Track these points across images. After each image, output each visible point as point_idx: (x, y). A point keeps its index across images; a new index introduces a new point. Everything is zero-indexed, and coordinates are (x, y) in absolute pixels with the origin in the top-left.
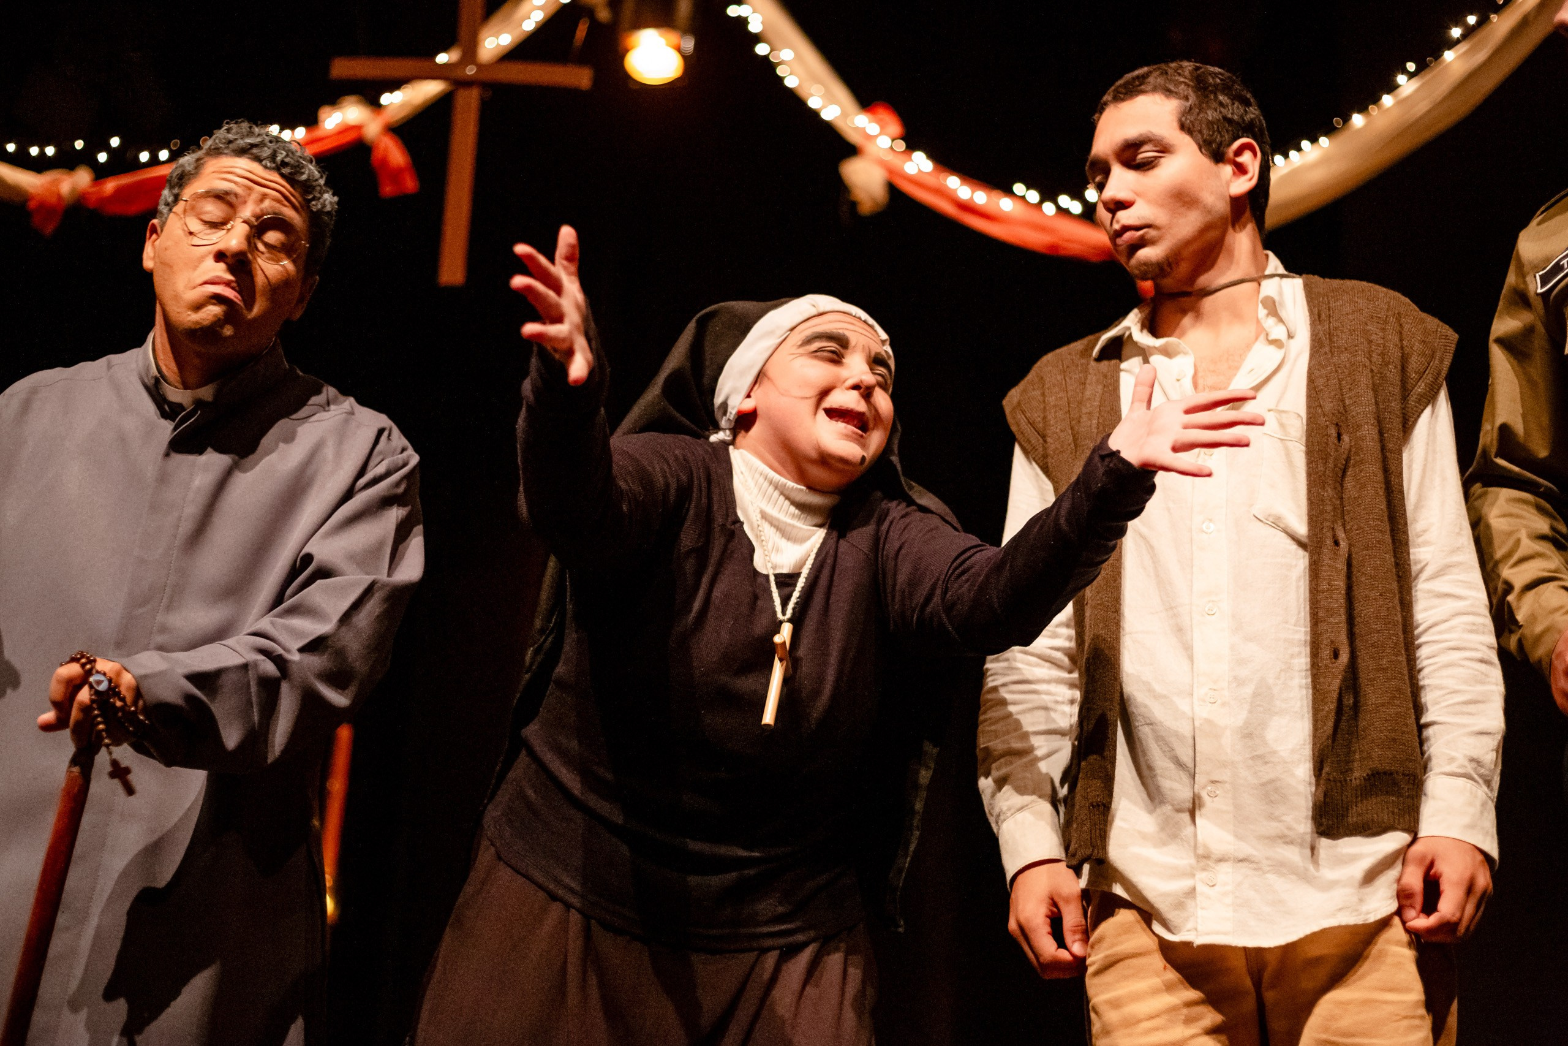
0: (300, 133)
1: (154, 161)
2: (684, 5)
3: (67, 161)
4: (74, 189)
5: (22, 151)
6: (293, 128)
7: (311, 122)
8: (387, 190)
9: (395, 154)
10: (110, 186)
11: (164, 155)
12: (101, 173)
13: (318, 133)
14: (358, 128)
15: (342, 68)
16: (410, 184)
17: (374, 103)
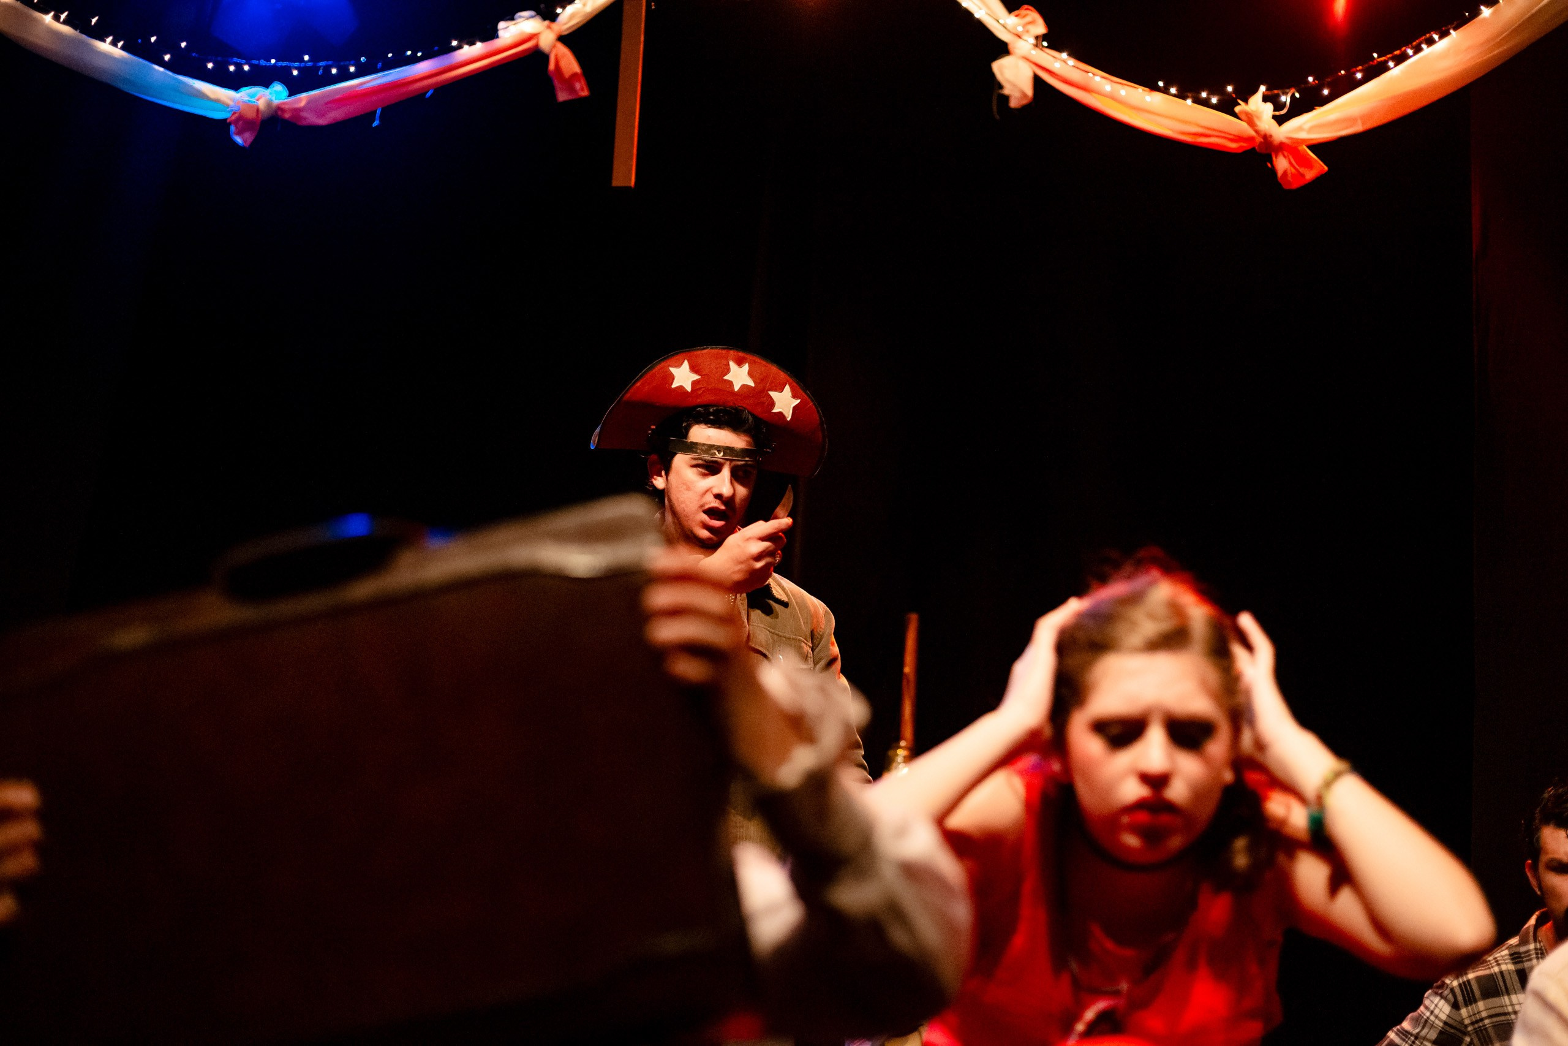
0: (479, 48)
1: (345, 76)
3: (262, 78)
4: (269, 104)
5: (221, 67)
6: (472, 43)
7: (490, 35)
8: (562, 96)
9: (568, 62)
10: (303, 98)
11: (352, 70)
12: (294, 88)
13: (496, 45)
14: (535, 38)
16: (583, 89)
17: (550, 17)
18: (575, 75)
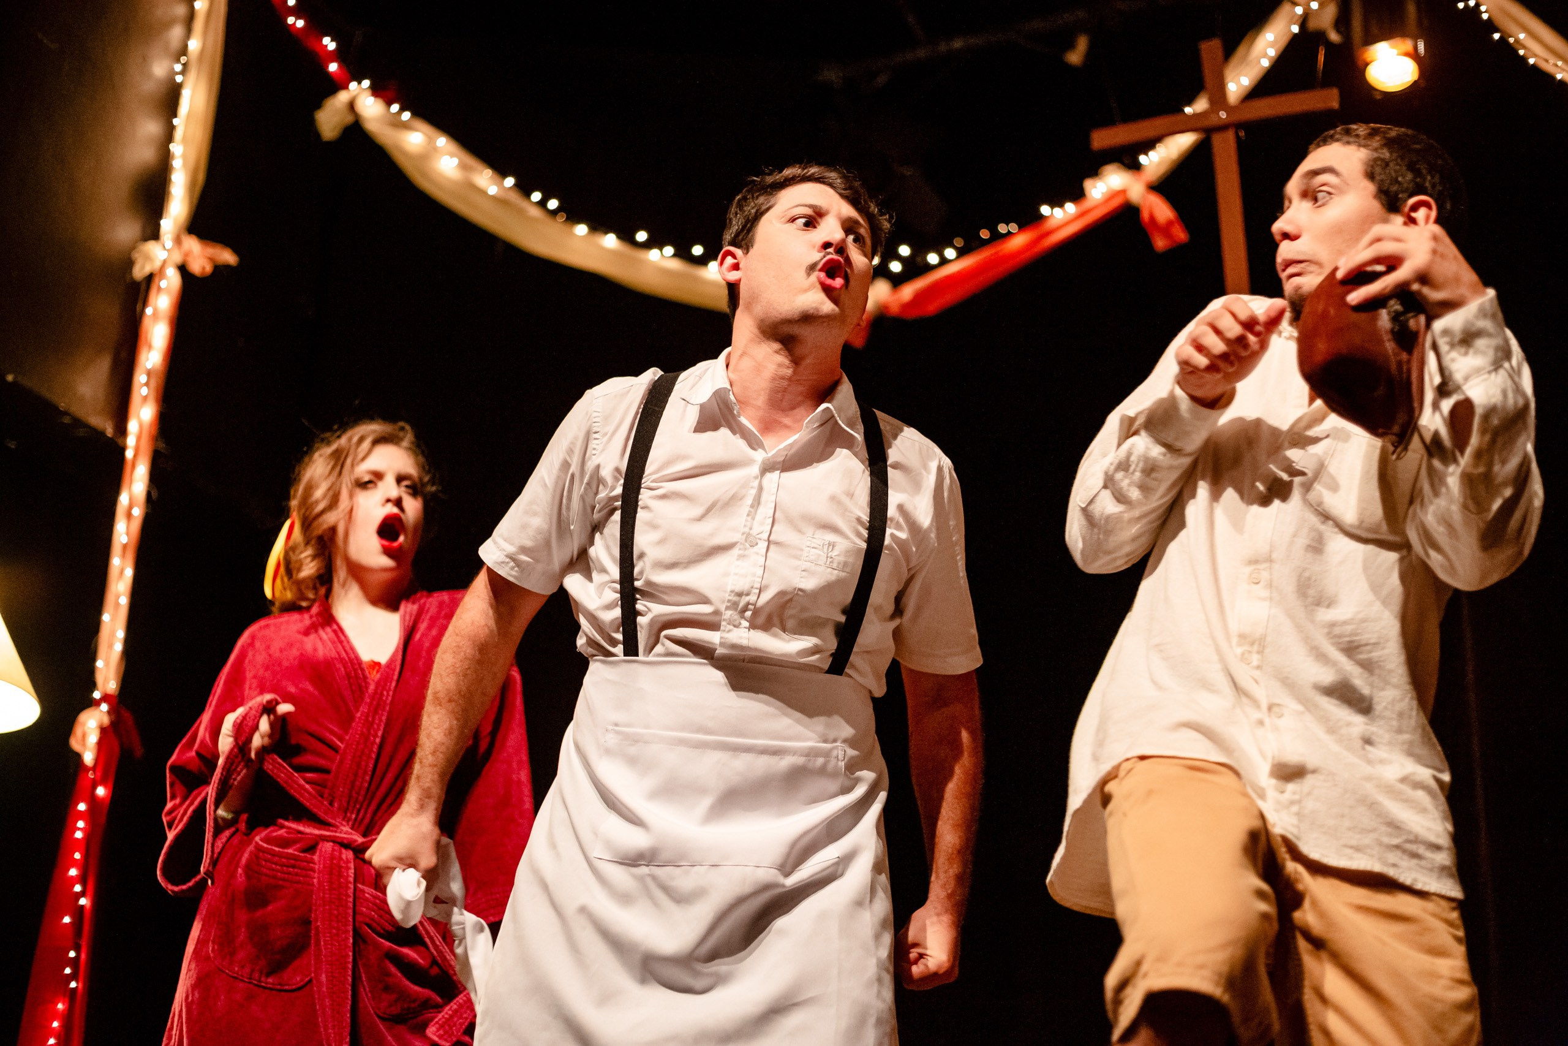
0: (1070, 208)
1: (944, 261)
2: (1411, 9)
4: (879, 302)
6: (1061, 205)
7: (1078, 195)
8: (1160, 243)
9: (1161, 210)
10: (908, 291)
11: (950, 253)
12: (897, 281)
13: (1087, 204)
14: (1123, 192)
15: (1101, 139)
16: (1181, 235)
17: (1134, 166)
18: (1170, 223)
